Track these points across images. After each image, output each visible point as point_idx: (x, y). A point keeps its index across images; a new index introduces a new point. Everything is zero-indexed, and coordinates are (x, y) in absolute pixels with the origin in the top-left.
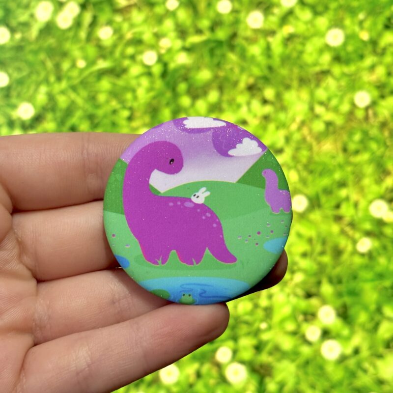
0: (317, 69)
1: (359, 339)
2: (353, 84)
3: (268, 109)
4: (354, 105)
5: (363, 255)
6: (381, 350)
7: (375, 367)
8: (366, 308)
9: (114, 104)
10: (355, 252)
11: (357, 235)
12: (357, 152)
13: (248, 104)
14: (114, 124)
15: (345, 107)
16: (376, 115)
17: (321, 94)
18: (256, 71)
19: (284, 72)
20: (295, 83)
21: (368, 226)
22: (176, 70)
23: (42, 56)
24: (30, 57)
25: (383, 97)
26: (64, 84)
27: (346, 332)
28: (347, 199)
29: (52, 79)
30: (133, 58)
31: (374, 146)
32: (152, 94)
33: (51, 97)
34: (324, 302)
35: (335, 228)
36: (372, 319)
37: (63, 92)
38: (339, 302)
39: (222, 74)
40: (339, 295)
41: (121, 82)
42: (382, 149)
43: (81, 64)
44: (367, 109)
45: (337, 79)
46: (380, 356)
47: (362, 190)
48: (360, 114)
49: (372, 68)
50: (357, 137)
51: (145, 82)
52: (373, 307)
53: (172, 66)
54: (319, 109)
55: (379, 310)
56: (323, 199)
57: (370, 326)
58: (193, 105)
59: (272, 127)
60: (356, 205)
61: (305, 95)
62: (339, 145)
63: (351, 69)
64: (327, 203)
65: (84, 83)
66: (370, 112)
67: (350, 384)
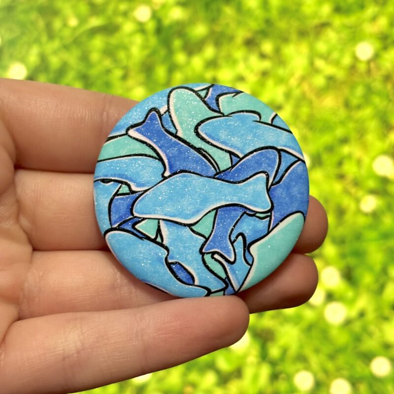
0: (316, 21)
1: (364, 302)
2: (354, 35)
3: (266, 64)
4: (356, 59)
5: (366, 215)
6: (387, 312)
7: (381, 330)
8: (370, 269)
9: (107, 63)
10: (359, 211)
11: (360, 193)
12: (359, 107)
13: (246, 60)
14: (108, 85)
15: (347, 60)
16: (378, 68)
17: (321, 46)
18: (254, 25)
19: (282, 25)
20: (294, 36)
21: (371, 184)
22: (171, 27)
23: (33, 16)
24: (22, 17)
25: (385, 48)
26: (56, 44)
27: (350, 294)
28: (350, 156)
29: (44, 38)
30: (125, 14)
31: (377, 100)
32: (146, 52)
33: (43, 58)
34: (327, 263)
35: (338, 187)
36: (377, 280)
37: (55, 52)
38: (342, 264)
39: (218, 29)
40: (343, 256)
41: (114, 40)
42: (385, 103)
43: (73, 22)
44: (369, 62)
45: (338, 32)
46: (386, 319)
47: (365, 146)
48: (362, 67)
49: (374, 19)
50: (360, 91)
51: (138, 39)
52: (378, 268)
53: (167, 22)
54: (320, 63)
55: (384, 271)
56: (325, 157)
57: (375, 287)
58: (188, 63)
59: (270, 83)
60: (359, 162)
61: (304, 48)
62: (341, 101)
63: (351, 20)
64: (329, 160)
65: (77, 42)
66: (372, 65)
67: (355, 348)
